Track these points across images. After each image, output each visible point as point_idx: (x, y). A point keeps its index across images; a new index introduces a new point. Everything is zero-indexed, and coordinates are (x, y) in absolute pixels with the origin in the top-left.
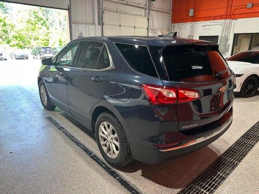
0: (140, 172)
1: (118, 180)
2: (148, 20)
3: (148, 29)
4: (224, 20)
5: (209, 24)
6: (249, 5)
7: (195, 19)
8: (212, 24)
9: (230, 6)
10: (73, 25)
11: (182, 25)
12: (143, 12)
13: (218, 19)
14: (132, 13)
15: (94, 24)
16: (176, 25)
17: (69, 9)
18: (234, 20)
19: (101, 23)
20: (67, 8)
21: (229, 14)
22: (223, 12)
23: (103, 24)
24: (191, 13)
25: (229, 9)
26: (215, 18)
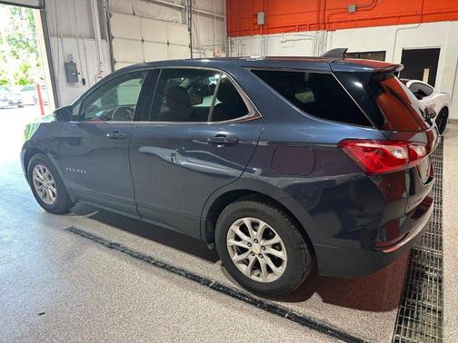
0: (315, 297)
1: (288, 318)
2: (190, 30)
3: (190, 47)
4: (314, 32)
5: (291, 38)
6: (352, 8)
7: (267, 29)
8: (296, 38)
9: (322, 8)
10: (53, 40)
11: (247, 40)
12: (178, 16)
13: (305, 30)
14: (160, 17)
15: (93, 37)
16: (237, 40)
17: (41, 7)
18: (329, 32)
19: (108, 36)
20: (37, 4)
21: (321, 22)
22: (313, 18)
23: (111, 38)
24: (261, 20)
25: (322, 13)
26: (300, 28)
